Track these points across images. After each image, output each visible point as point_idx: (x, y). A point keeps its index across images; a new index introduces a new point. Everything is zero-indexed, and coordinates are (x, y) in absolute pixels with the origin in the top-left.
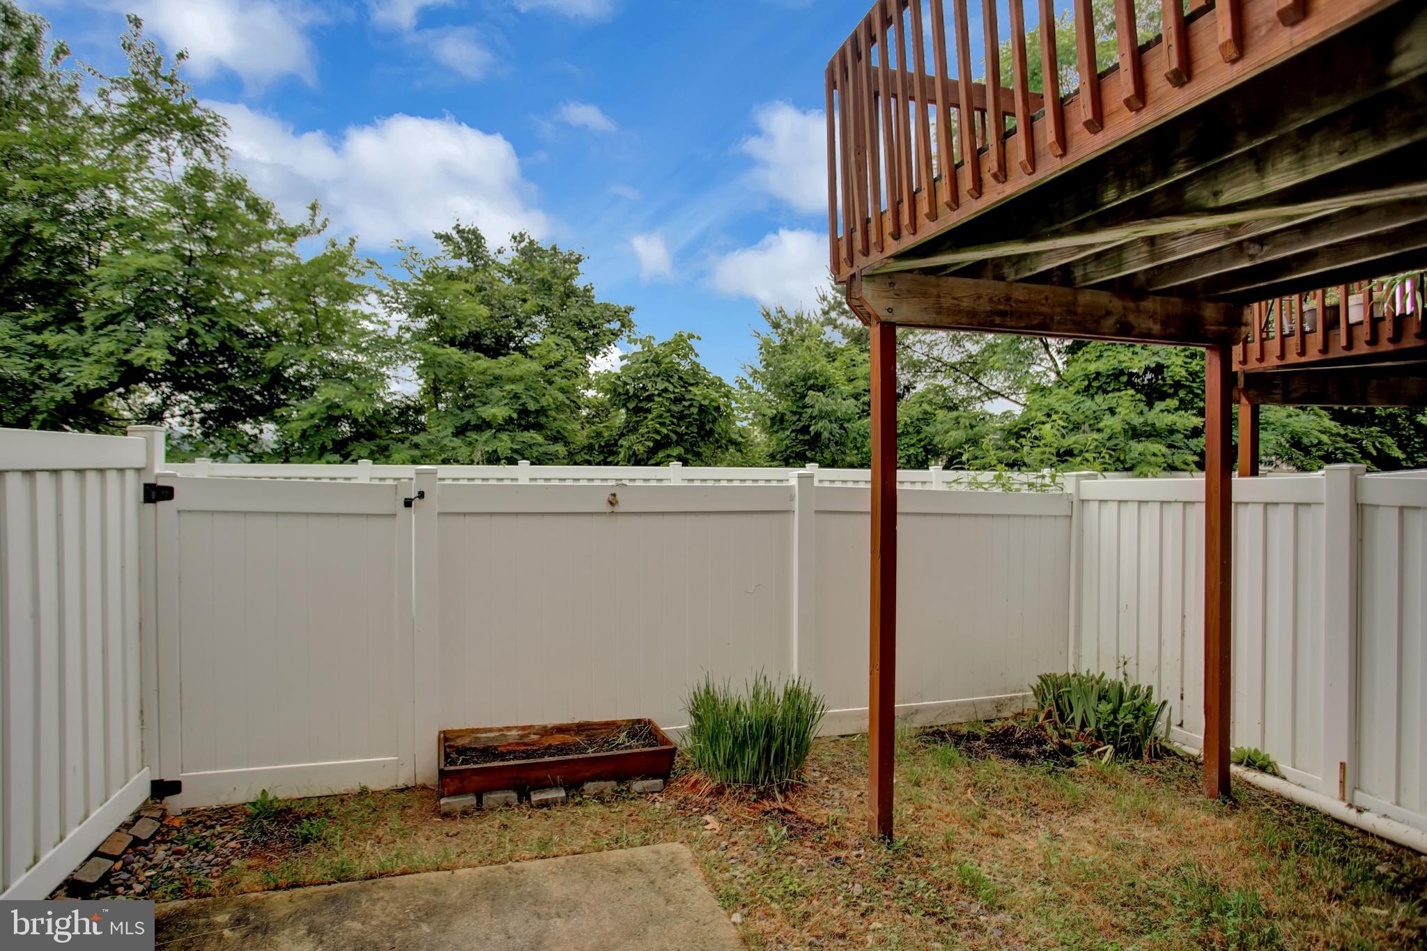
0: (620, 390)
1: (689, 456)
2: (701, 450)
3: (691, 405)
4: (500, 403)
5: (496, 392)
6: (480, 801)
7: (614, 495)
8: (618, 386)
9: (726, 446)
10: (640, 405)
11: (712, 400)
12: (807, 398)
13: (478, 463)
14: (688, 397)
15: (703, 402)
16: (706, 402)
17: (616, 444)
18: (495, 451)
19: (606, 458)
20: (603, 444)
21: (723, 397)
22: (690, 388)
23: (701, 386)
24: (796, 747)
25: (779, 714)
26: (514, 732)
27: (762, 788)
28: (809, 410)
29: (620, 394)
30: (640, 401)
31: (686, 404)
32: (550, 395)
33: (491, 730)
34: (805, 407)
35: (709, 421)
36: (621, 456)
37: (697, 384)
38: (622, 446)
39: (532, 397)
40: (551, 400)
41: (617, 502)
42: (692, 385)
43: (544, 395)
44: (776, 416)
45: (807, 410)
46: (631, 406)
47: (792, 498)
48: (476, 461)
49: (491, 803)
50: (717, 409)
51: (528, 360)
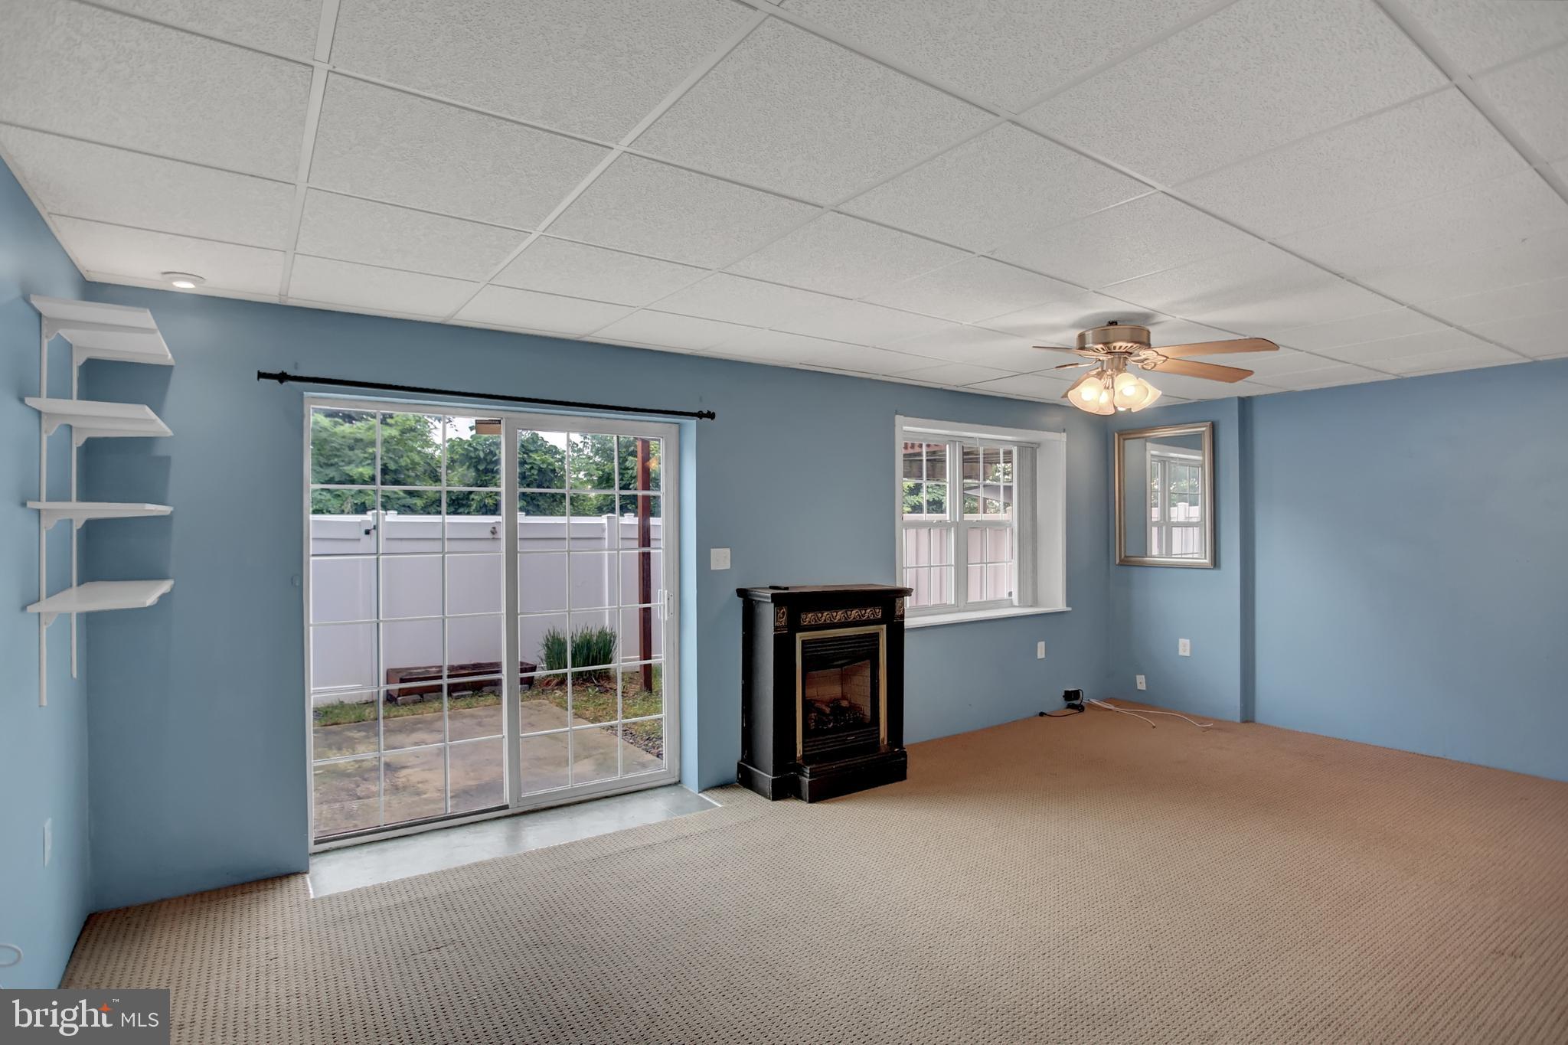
0: (472, 455)
1: (530, 508)
2: (540, 503)
3: (532, 468)
4: (363, 464)
5: (359, 453)
6: (422, 696)
7: (494, 528)
8: (471, 451)
9: (560, 500)
10: (488, 467)
11: (549, 464)
12: (627, 463)
13: (348, 513)
14: (528, 461)
15: (541, 466)
16: (544, 466)
17: (468, 499)
18: (364, 503)
19: (456, 509)
20: (454, 498)
21: (558, 462)
22: (531, 454)
23: (540, 452)
24: (604, 656)
25: (595, 638)
26: (434, 669)
27: (585, 677)
28: (630, 472)
29: (471, 458)
30: (488, 464)
31: (528, 466)
32: (408, 456)
33: (419, 668)
34: (627, 469)
35: (546, 480)
36: (473, 507)
37: (536, 451)
38: (473, 499)
39: (391, 458)
40: (409, 461)
41: (496, 532)
42: (531, 451)
43: (402, 456)
44: (603, 475)
45: (629, 471)
46: (481, 467)
47: (604, 530)
48: (346, 511)
49: (429, 698)
50: (553, 471)
51: (387, 428)
